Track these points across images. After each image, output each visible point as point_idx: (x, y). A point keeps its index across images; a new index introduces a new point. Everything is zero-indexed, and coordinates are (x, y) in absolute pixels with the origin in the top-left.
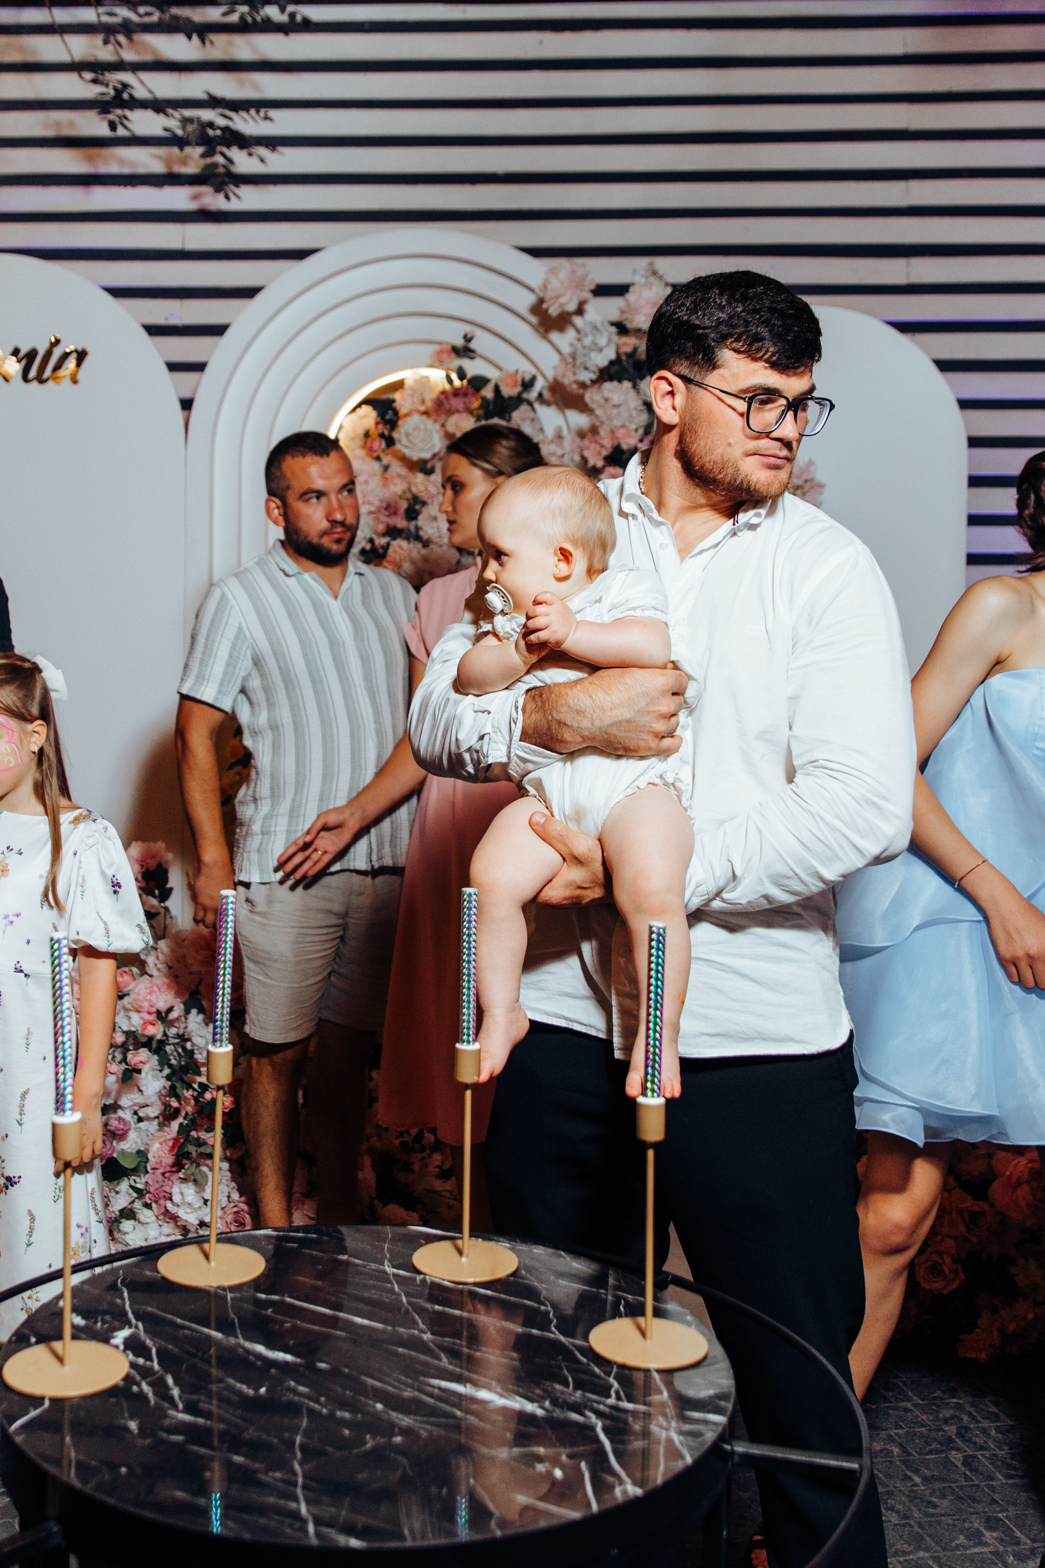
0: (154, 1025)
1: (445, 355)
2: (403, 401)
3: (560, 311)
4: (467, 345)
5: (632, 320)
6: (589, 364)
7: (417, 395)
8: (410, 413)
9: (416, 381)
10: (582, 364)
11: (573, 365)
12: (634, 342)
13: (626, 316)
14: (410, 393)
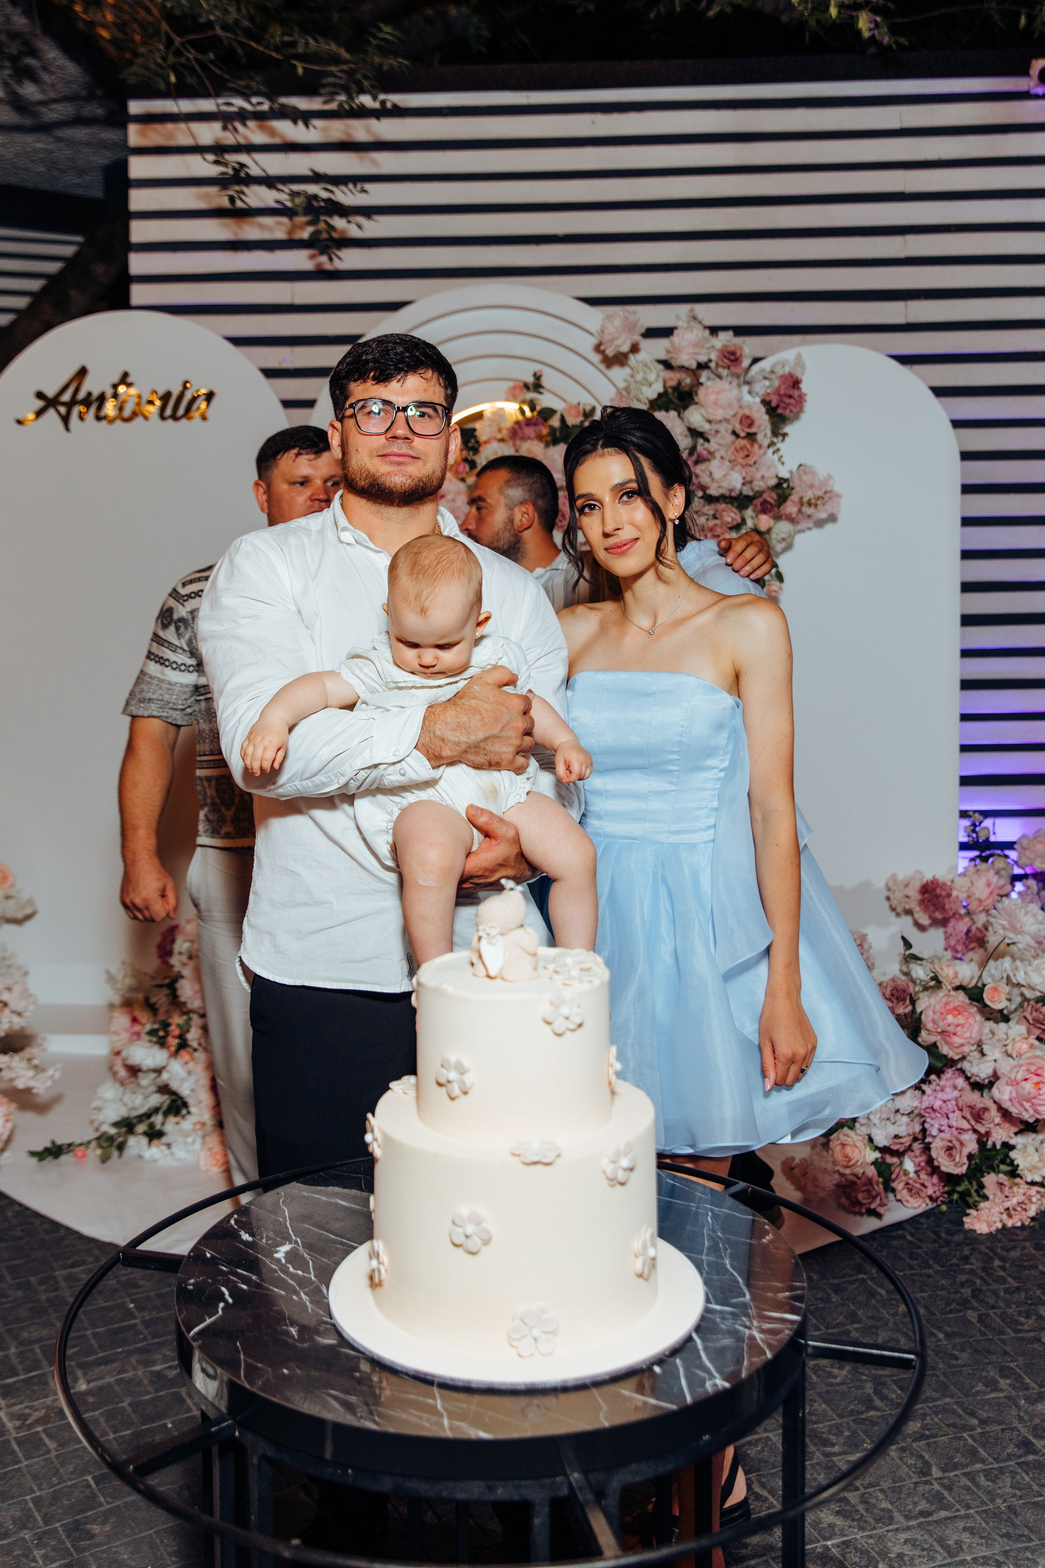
1: (517, 391)
2: (482, 430)
3: (616, 352)
4: (537, 382)
5: (676, 359)
6: (640, 397)
7: (495, 425)
8: (489, 440)
9: (492, 412)
10: (635, 397)
11: (628, 397)
12: (678, 377)
13: (671, 355)
14: (488, 423)
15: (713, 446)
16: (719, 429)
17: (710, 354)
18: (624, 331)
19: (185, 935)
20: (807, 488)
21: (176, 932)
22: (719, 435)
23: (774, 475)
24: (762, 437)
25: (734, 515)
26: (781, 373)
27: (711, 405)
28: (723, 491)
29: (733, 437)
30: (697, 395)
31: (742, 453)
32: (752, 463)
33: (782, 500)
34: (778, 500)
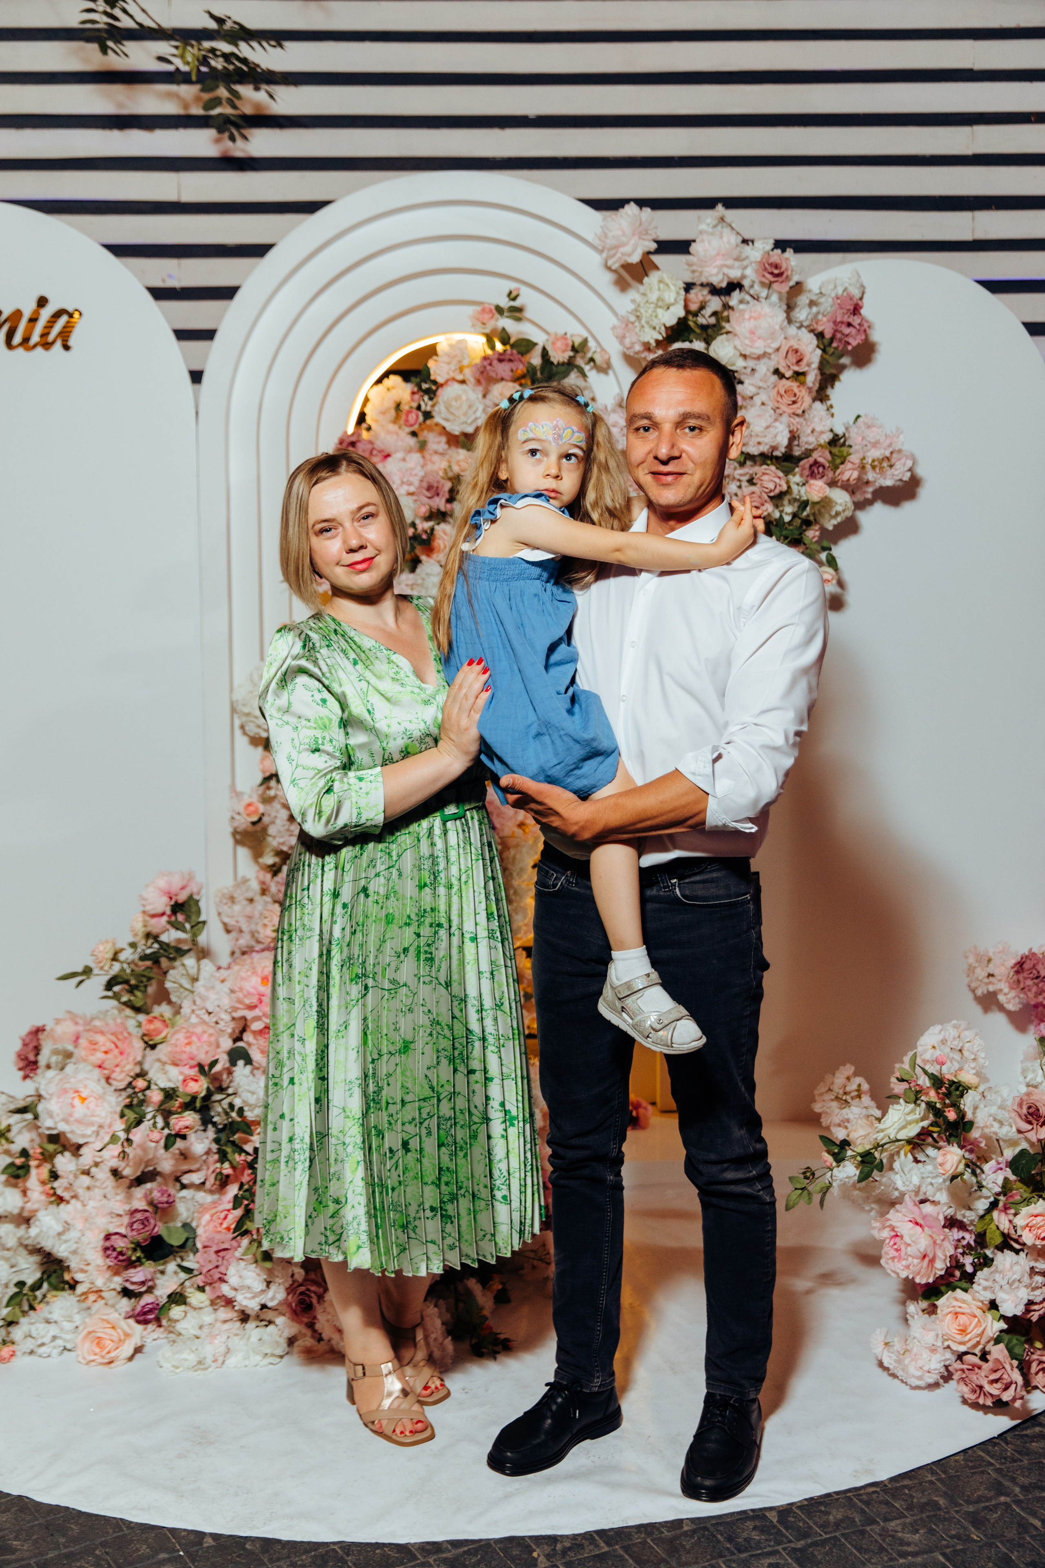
0: (196, 1081)
1: (487, 316)
2: (438, 369)
3: (622, 262)
4: (512, 303)
5: (701, 273)
6: (655, 322)
7: (455, 362)
8: (447, 382)
9: (451, 346)
10: (648, 323)
11: (637, 324)
12: (701, 298)
13: (694, 268)
14: (446, 359)
15: (749, 387)
16: (757, 368)
17: (745, 268)
18: (634, 234)
19: (55, 1041)
20: (869, 446)
21: (41, 1036)
22: (756, 374)
23: (828, 428)
24: (812, 378)
25: (777, 480)
26: (833, 295)
27: (748, 335)
28: (764, 449)
29: (775, 377)
30: (728, 321)
31: (788, 399)
32: (800, 412)
33: (838, 461)
34: (832, 462)
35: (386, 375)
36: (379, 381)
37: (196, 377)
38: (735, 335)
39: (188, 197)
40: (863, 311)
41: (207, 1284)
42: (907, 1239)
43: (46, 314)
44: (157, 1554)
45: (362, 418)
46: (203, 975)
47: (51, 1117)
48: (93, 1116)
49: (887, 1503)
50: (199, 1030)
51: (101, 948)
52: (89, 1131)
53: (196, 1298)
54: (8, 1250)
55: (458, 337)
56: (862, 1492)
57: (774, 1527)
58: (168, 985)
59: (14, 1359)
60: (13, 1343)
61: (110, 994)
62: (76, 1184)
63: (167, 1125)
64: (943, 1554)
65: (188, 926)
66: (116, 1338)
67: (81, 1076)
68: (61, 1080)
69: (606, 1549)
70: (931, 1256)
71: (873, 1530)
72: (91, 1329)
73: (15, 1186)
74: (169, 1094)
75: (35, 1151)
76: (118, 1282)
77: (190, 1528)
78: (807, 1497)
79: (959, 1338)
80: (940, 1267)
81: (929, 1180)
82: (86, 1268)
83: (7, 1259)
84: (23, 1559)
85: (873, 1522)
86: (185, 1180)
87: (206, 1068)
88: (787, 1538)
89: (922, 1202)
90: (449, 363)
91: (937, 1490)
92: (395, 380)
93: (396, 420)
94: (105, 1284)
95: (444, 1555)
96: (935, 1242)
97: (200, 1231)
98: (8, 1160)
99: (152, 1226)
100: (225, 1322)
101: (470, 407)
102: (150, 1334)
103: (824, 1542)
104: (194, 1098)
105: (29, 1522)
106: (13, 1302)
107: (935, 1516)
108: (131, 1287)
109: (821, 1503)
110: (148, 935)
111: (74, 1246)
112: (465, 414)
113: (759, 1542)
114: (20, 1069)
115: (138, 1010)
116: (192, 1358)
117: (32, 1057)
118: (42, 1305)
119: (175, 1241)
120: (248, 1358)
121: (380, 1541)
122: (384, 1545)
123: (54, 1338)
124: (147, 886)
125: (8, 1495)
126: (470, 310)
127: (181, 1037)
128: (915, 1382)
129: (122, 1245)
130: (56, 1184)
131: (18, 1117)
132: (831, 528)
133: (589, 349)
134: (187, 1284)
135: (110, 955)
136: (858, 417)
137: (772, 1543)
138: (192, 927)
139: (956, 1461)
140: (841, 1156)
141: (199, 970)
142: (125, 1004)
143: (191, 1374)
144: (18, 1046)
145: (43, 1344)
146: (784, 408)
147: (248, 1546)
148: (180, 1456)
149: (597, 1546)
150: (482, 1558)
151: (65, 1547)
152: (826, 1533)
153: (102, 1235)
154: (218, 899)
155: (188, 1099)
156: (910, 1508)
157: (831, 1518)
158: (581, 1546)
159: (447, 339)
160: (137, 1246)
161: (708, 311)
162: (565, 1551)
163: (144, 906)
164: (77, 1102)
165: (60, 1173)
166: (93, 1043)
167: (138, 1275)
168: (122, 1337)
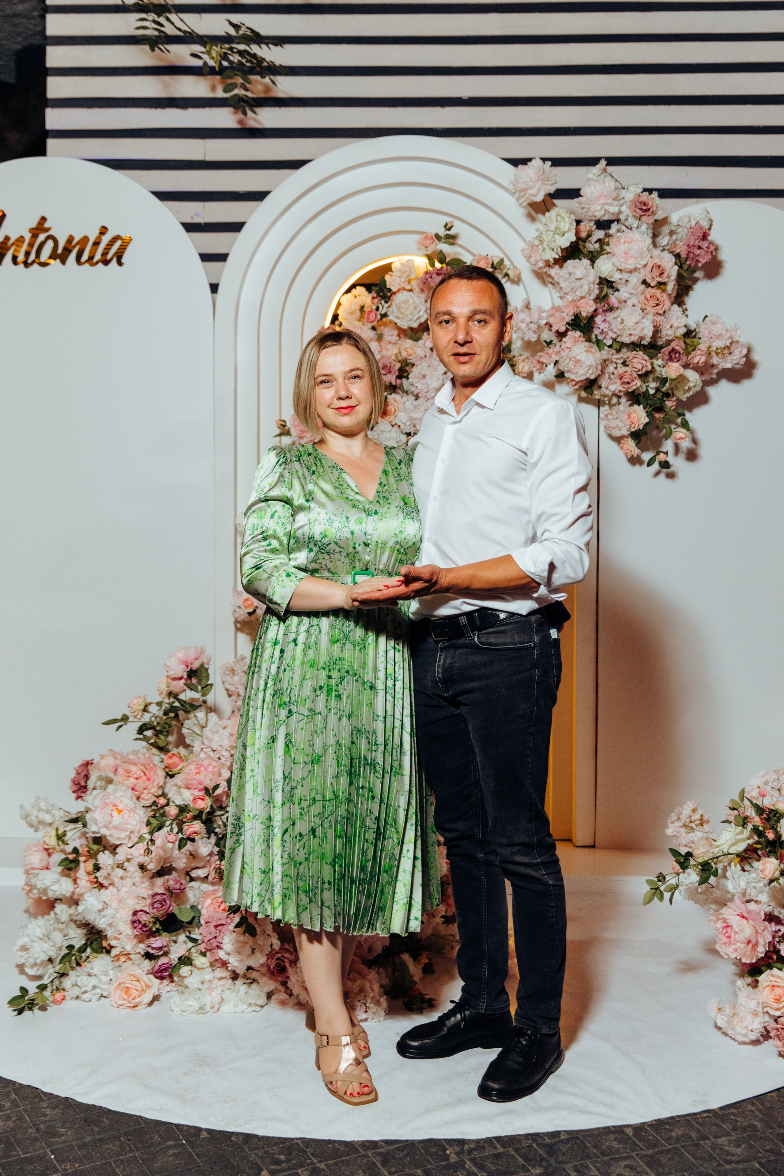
0: (203, 800)
1: (429, 242)
2: (392, 281)
3: (529, 201)
4: (448, 232)
5: (589, 209)
6: (553, 245)
7: (405, 276)
8: (399, 290)
9: (402, 264)
10: (548, 246)
11: (540, 247)
12: (588, 228)
13: (583, 205)
14: (399, 274)
15: (623, 293)
16: (630, 279)
17: (622, 205)
18: (538, 181)
19: (100, 771)
20: (714, 338)
21: (89, 767)
22: (629, 284)
23: (682, 324)
24: (671, 287)
25: (644, 362)
26: (688, 226)
27: (623, 255)
28: (634, 339)
29: (643, 286)
30: (609, 245)
31: (653, 302)
32: (661, 312)
33: (690, 349)
34: (686, 349)
35: (354, 286)
36: (349, 291)
37: (214, 288)
38: (614, 255)
39: (210, 157)
40: (709, 238)
41: (208, 950)
42: (736, 928)
43: (106, 239)
44: (166, 1142)
45: (335, 317)
46: (211, 724)
47: (96, 824)
48: (126, 824)
49: (717, 1125)
50: (206, 763)
51: (136, 702)
52: (123, 835)
53: (199, 961)
54: (62, 923)
55: (407, 258)
56: (698, 1116)
57: (630, 1139)
58: (184, 731)
59: (64, 1002)
60: (64, 990)
61: (141, 736)
62: (113, 875)
63: (180, 830)
64: (759, 1163)
65: (199, 688)
66: (139, 989)
67: (118, 794)
68: (103, 796)
69: (502, 1150)
70: (754, 941)
71: (706, 1144)
72: (121, 981)
73: (69, 876)
74: (183, 809)
75: (83, 850)
76: (142, 948)
77: (191, 1124)
78: (656, 1118)
79: (775, 1005)
80: (761, 951)
81: (753, 884)
82: (119, 936)
83: (61, 930)
84: (67, 1141)
85: (705, 1138)
86: (194, 874)
87: (211, 791)
88: (639, 1146)
89: (748, 901)
90: (400, 277)
91: (756, 1116)
92: (360, 290)
93: (360, 320)
94: (133, 949)
95: (379, 1150)
96: (757, 931)
97: (204, 912)
98: (63, 856)
99: (168, 906)
100: (221, 979)
101: (415, 308)
102: (164, 987)
103: (668, 1151)
104: (201, 812)
105: (72, 1116)
106: (64, 960)
107: (753, 1135)
108: (152, 951)
109: (666, 1123)
110: (170, 694)
111: (111, 920)
112: (412, 314)
113: (618, 1149)
114: (74, 792)
115: (161, 749)
116: (196, 1005)
117: (83, 783)
118: (85, 963)
119: (185, 917)
120: (237, 1006)
121: (332, 1138)
122: (335, 1141)
123: (94, 987)
124: (170, 657)
125: (58, 1096)
126: (416, 237)
127: (192, 767)
128: (741, 1039)
129: (146, 919)
130: (98, 874)
131: (72, 826)
132: (685, 400)
133: (505, 266)
134: (193, 950)
135: (142, 707)
136: (706, 316)
137: (628, 1150)
138: (203, 688)
139: (771, 1097)
140: (685, 865)
141: (207, 720)
142: (152, 744)
143: (194, 1016)
144: (73, 774)
145: (86, 992)
146: (649, 309)
147: (233, 1139)
148: (184, 1074)
149: (495, 1148)
150: (408, 1153)
151: (98, 1134)
152: (669, 1145)
153: (131, 912)
154: (222, 671)
155: (197, 813)
156: (734, 1129)
157: (674, 1134)
158: (483, 1148)
159: (399, 260)
160: (157, 920)
161: (594, 239)
162: (470, 1151)
163: (167, 671)
164: (115, 813)
165: (101, 866)
166: (128, 771)
167: (157, 942)
168: (144, 988)
